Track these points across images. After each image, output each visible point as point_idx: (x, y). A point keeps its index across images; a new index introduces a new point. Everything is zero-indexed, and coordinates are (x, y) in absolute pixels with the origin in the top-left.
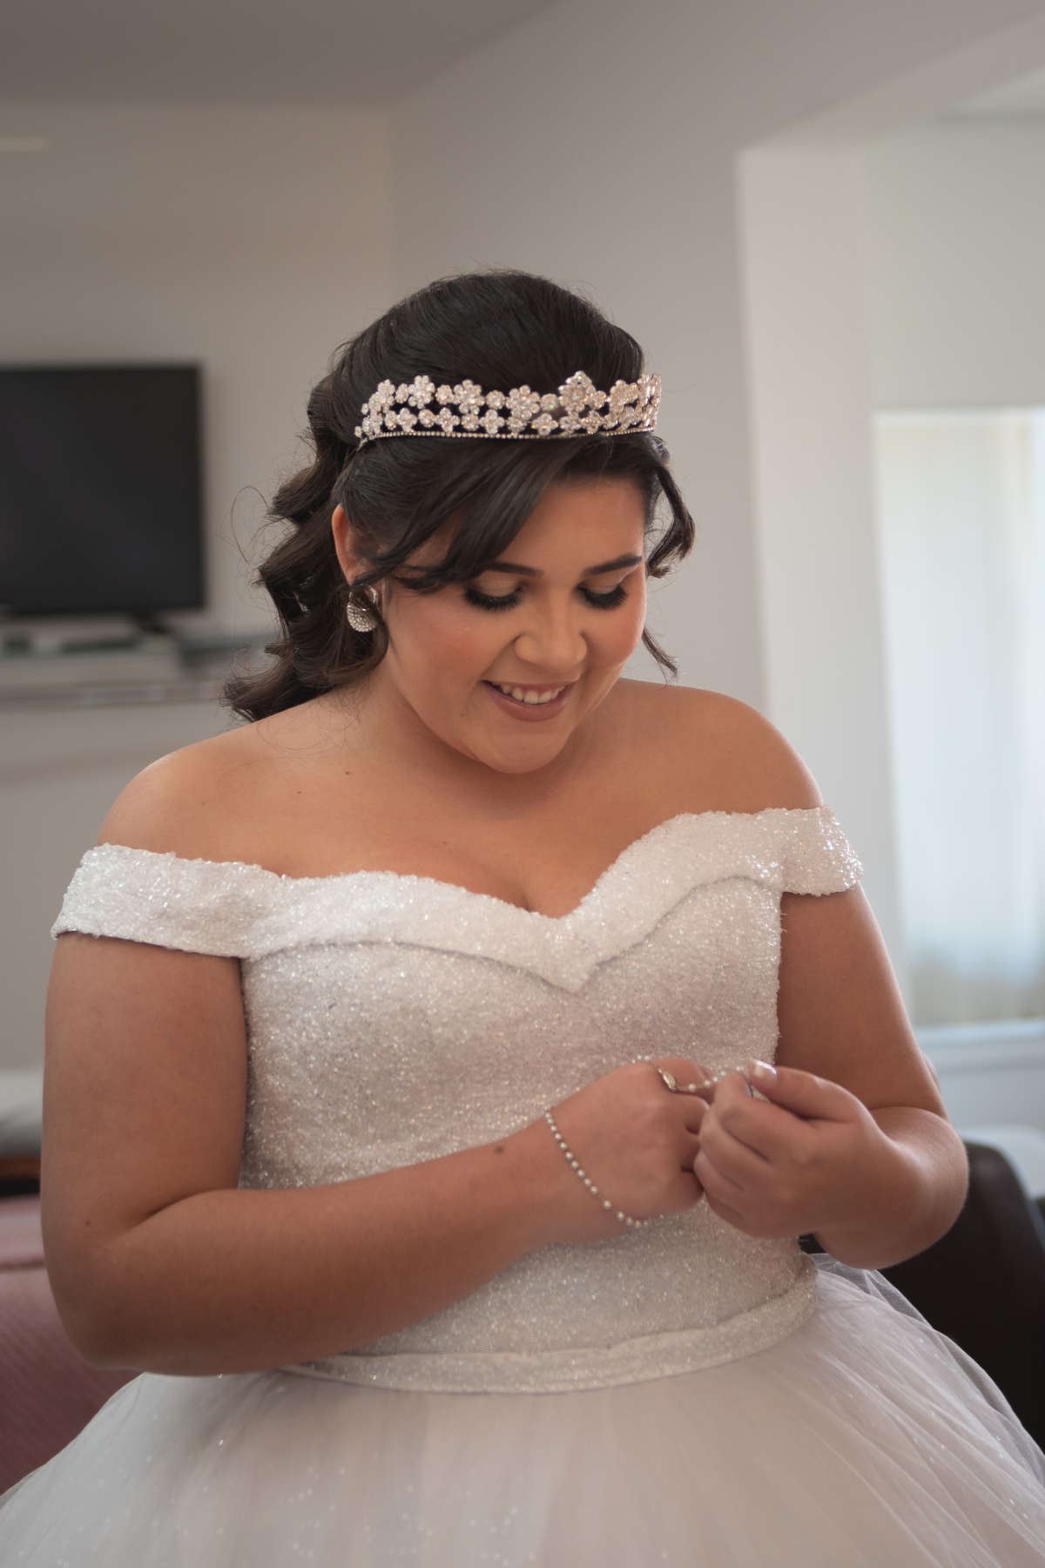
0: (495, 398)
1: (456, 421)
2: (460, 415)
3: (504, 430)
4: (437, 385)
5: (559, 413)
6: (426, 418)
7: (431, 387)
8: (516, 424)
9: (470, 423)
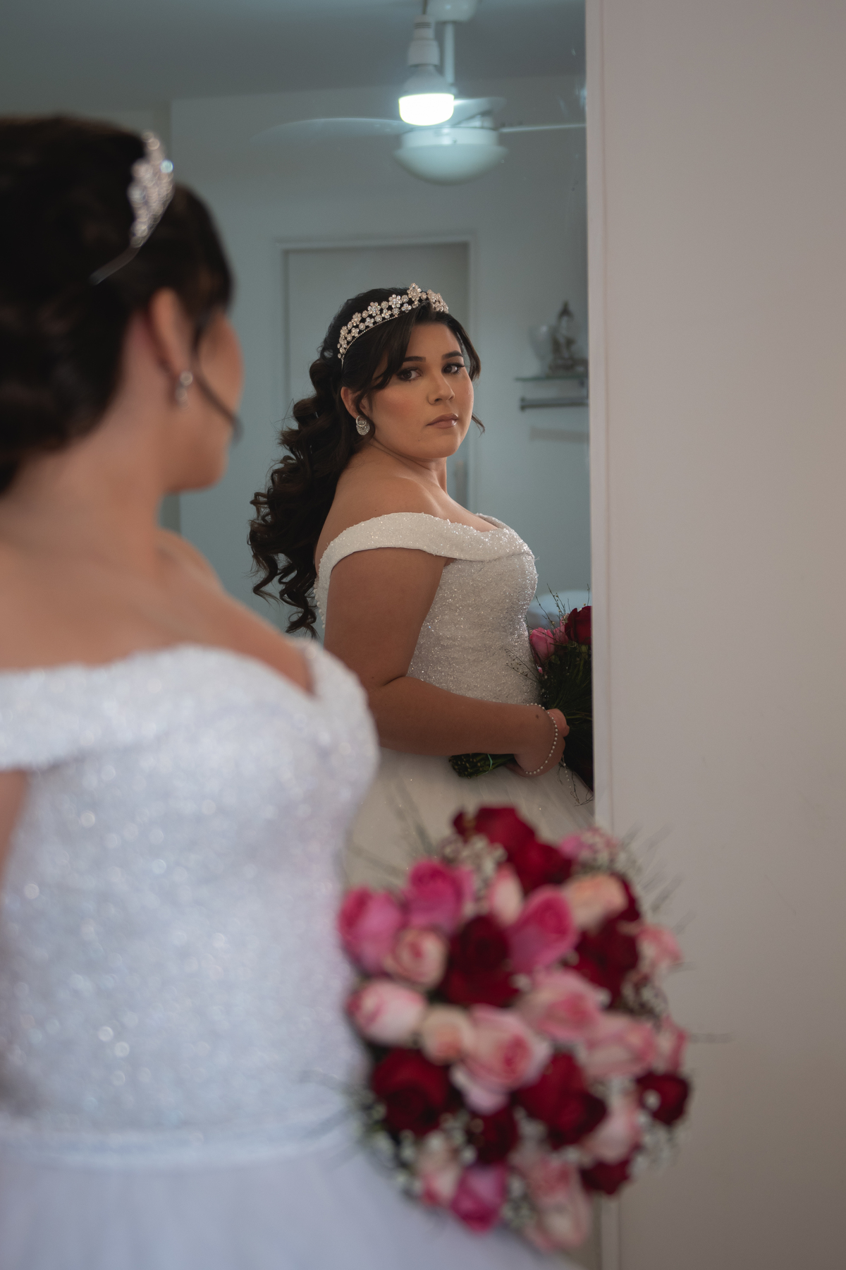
0: (384, 304)
1: (372, 320)
2: (374, 317)
3: (392, 315)
4: (362, 313)
5: (410, 302)
6: (362, 326)
7: (359, 315)
8: (396, 312)
9: (378, 319)
